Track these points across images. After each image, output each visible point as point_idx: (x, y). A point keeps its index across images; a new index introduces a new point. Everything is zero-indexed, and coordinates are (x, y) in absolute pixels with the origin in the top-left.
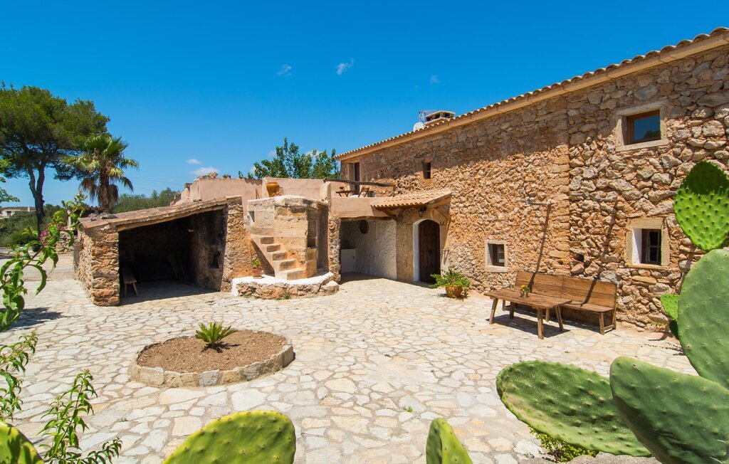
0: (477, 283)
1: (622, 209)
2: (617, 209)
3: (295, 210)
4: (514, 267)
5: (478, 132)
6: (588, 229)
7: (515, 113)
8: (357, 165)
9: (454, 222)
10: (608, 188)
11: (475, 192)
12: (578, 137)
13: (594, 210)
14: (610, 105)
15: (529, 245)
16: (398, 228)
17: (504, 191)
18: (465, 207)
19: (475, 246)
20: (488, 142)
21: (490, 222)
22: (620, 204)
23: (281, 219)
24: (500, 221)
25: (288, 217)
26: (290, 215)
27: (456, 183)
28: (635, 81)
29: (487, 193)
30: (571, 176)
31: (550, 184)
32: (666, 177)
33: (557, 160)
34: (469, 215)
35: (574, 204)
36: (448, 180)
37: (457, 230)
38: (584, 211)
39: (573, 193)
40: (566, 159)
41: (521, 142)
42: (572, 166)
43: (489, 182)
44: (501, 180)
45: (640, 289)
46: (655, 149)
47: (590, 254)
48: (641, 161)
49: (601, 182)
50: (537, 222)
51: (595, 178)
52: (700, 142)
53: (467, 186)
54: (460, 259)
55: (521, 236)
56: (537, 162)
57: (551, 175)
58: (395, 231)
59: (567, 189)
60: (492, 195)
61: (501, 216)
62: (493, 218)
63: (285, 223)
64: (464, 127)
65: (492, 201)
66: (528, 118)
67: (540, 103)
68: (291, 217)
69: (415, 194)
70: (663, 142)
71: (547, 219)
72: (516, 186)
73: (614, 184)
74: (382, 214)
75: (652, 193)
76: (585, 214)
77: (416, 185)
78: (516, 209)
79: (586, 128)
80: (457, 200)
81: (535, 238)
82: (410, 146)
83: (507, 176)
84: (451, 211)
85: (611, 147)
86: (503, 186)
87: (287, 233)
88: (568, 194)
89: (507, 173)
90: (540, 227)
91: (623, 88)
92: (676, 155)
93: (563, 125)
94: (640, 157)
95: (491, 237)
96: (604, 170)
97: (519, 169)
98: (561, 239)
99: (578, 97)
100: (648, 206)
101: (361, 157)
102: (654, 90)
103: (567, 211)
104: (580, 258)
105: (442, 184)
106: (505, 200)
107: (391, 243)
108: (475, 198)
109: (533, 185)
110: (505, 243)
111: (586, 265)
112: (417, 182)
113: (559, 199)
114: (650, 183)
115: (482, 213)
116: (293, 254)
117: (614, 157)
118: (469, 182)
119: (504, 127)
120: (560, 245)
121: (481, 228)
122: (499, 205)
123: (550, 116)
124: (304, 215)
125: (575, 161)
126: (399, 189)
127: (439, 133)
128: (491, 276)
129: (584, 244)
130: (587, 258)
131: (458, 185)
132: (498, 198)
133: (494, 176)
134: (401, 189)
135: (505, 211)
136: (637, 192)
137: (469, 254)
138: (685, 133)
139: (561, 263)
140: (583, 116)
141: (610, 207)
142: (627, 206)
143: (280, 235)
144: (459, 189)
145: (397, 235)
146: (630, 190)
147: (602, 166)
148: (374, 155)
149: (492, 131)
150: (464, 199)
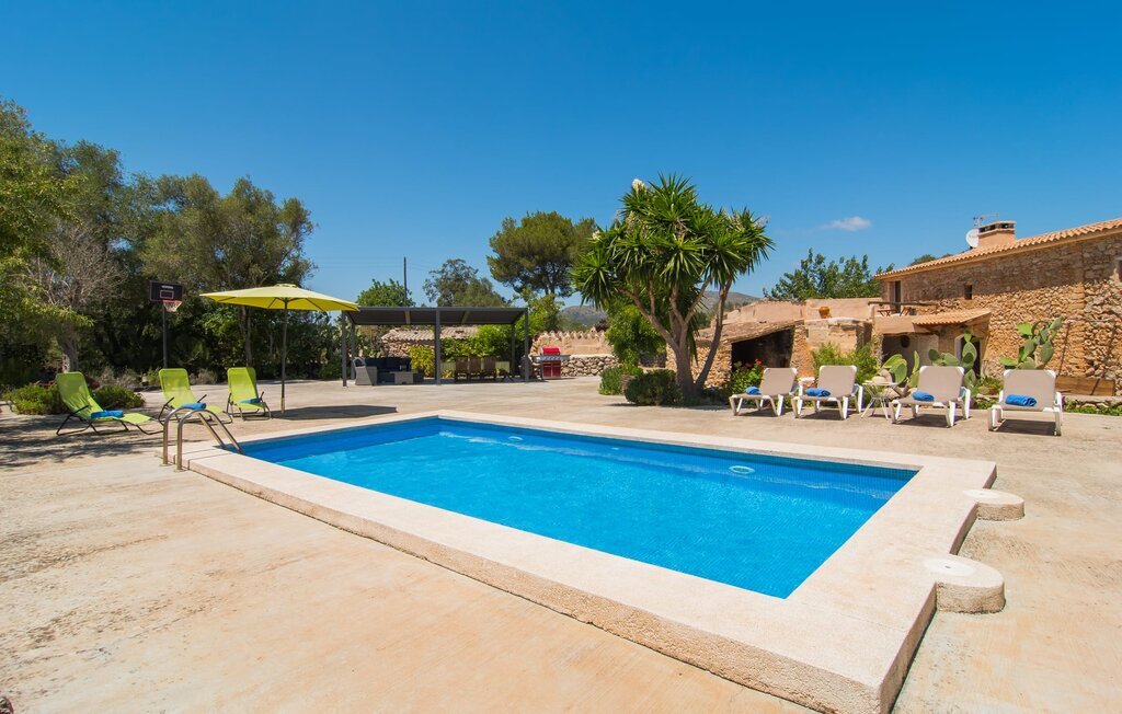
2: (1116, 327)
3: (846, 329)
5: (1014, 264)
6: (1097, 341)
7: (1044, 251)
8: (898, 283)
9: (992, 336)
10: (1111, 312)
11: (1011, 312)
12: (1090, 275)
13: (1101, 328)
14: (1111, 252)
16: (940, 343)
18: (1002, 324)
20: (1022, 272)
22: (1118, 324)
27: (995, 304)
29: (1021, 313)
30: (1086, 302)
31: (1070, 308)
33: (1075, 290)
34: (1005, 331)
35: (1087, 323)
36: (987, 301)
37: (996, 343)
38: (1095, 328)
39: (1086, 315)
40: (1082, 290)
41: (1048, 274)
42: (1087, 295)
43: (1022, 305)
44: (1032, 304)
47: (1099, 360)
49: (1106, 307)
50: (1061, 337)
51: (1102, 304)
53: (1004, 307)
56: (1061, 290)
57: (1070, 301)
58: (937, 344)
59: (1082, 312)
66: (1053, 256)
67: (1063, 246)
69: (957, 313)
71: (1068, 334)
72: (1044, 308)
73: (1114, 309)
74: (924, 330)
76: (1095, 331)
77: (958, 304)
79: (1095, 267)
80: (995, 318)
82: (952, 271)
83: (1038, 300)
84: (990, 327)
85: (1111, 282)
86: (1034, 308)
88: (1083, 315)
89: (1037, 298)
90: (1063, 341)
91: (1119, 241)
93: (1079, 264)
96: (1107, 299)
97: (1047, 295)
98: (1077, 349)
99: (1091, 244)
101: (901, 278)
103: (1083, 328)
104: (1091, 363)
105: (982, 305)
108: (1011, 317)
109: (1058, 308)
111: (1096, 368)
112: (958, 302)
113: (1076, 319)
117: (1113, 290)
118: (1006, 304)
119: (1035, 261)
120: (1077, 354)
123: (1070, 256)
124: (854, 332)
125: (1088, 291)
126: (942, 308)
127: (980, 262)
129: (1094, 353)
130: (1096, 363)
131: (996, 306)
133: (1027, 300)
139: (1078, 367)
140: (1094, 259)
141: (1111, 326)
144: (997, 309)
147: (1106, 296)
148: (915, 277)
149: (1025, 263)
150: (1001, 318)
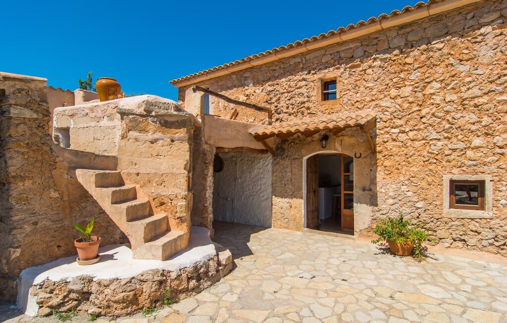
9: (381, 153)
11: (424, 112)
16: (274, 164)
17: (486, 107)
18: (403, 132)
19: (424, 184)
21: (454, 150)
24: (476, 148)
25: (150, 137)
26: (154, 130)
29: (448, 112)
34: (409, 143)
36: (368, 99)
43: (454, 97)
44: (479, 93)
53: (406, 105)
54: (391, 201)
58: (270, 167)
60: (459, 115)
61: (477, 142)
62: (461, 145)
63: (143, 147)
64: (402, 27)
65: (461, 122)
68: (155, 135)
69: (307, 119)
74: (260, 146)
77: (308, 108)
80: (387, 124)
82: (298, 60)
83: (493, 87)
86: (483, 100)
87: (147, 166)
89: (491, 82)
95: (455, 171)
101: (212, 81)
105: (359, 105)
106: (486, 120)
107: (264, 181)
108: (424, 120)
110: (487, 178)
112: (310, 105)
115: (439, 140)
116: (162, 204)
118: (411, 99)
121: (436, 158)
122: (474, 128)
126: (277, 116)
127: (353, 40)
128: (457, 223)
131: (388, 104)
132: (472, 117)
133: (463, 89)
134: (281, 116)
135: (487, 134)
137: (409, 194)
144: (392, 109)
145: (273, 172)
148: (234, 76)
150: (399, 122)
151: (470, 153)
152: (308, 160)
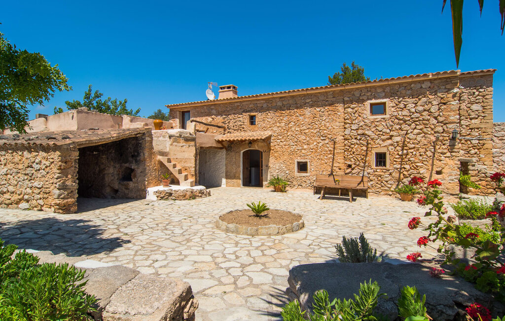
0: (289, 183)
1: (370, 143)
2: (368, 144)
4: (313, 173)
5: (291, 102)
7: (315, 95)
9: (273, 150)
10: (364, 135)
11: (289, 134)
12: (349, 111)
13: (357, 144)
14: (364, 98)
15: (323, 161)
16: (227, 155)
17: (308, 134)
18: (281, 142)
19: (289, 163)
21: (298, 150)
23: (176, 146)
24: (305, 149)
25: (181, 144)
26: (182, 142)
27: (276, 128)
28: (376, 89)
29: (296, 135)
30: (345, 128)
31: (335, 132)
32: (388, 131)
33: (338, 120)
34: (284, 146)
35: (347, 141)
36: (268, 126)
37: (275, 155)
38: (352, 144)
39: (346, 136)
40: (343, 120)
42: (345, 123)
43: (298, 129)
44: (306, 128)
45: (377, 178)
46: (384, 119)
47: (354, 164)
48: (378, 124)
49: (360, 132)
50: (327, 150)
51: (357, 130)
52: (401, 118)
53: (282, 130)
54: (277, 171)
55: (318, 157)
56: (327, 120)
57: (335, 127)
58: (224, 156)
59: (343, 134)
60: (300, 136)
61: (305, 147)
62: (300, 148)
63: (178, 149)
64: (281, 98)
65: (300, 139)
66: (322, 98)
67: (329, 92)
68: (183, 144)
69: (243, 133)
70: (387, 116)
72: (315, 131)
73: (367, 132)
75: (382, 137)
76: (353, 146)
77: (243, 128)
78: (315, 143)
79: (353, 107)
80: (276, 138)
81: (326, 157)
82: (239, 104)
83: (309, 126)
84: (271, 144)
85: (365, 116)
87: (180, 156)
88: (344, 136)
89: (309, 125)
90: (329, 152)
91: (370, 91)
92: (392, 122)
93: (342, 104)
94: (378, 122)
95: (299, 158)
96: (361, 126)
97: (317, 123)
98: (340, 158)
99: (349, 92)
100: (381, 142)
101: (192, 108)
102: (384, 94)
103: (343, 144)
104: (350, 166)
105: (265, 129)
106: (308, 139)
107: (221, 164)
108: (289, 137)
109: (325, 132)
110: (308, 161)
111: (353, 169)
112: (244, 126)
113: (340, 138)
114: (381, 133)
115: (293, 146)
116: (186, 169)
117: (366, 121)
118: (284, 128)
119: (308, 101)
120: (339, 161)
121: (292, 153)
122: (304, 141)
123: (334, 99)
125: (347, 121)
126: (228, 130)
127: (262, 99)
128: (299, 178)
129: (352, 160)
130: (353, 166)
131: (276, 129)
132: (304, 137)
133: (301, 126)
134: (230, 130)
135: (308, 144)
136: (377, 137)
137: (284, 168)
138: (396, 114)
139: (340, 169)
140: (351, 101)
141: (364, 143)
142: (372, 142)
143: (175, 157)
144: (278, 132)
145: (226, 159)
146: (373, 135)
147: (361, 124)
148: (205, 107)
149: (300, 102)
150: (280, 137)
151: (303, 151)
152: (243, 153)
